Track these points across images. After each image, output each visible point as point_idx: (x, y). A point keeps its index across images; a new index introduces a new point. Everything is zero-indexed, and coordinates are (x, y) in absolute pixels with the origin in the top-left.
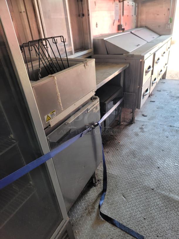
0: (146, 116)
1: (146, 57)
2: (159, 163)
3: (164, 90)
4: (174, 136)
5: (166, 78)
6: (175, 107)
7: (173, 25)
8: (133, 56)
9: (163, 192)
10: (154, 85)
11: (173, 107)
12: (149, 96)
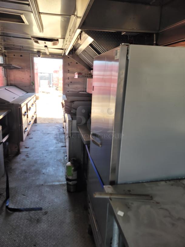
0: (28, 148)
1: (22, 105)
2: (44, 171)
3: (38, 130)
4: (50, 155)
5: (37, 123)
6: (48, 139)
7: (35, 87)
8: (13, 104)
9: (49, 184)
10: (30, 126)
11: (46, 139)
12: (27, 135)
